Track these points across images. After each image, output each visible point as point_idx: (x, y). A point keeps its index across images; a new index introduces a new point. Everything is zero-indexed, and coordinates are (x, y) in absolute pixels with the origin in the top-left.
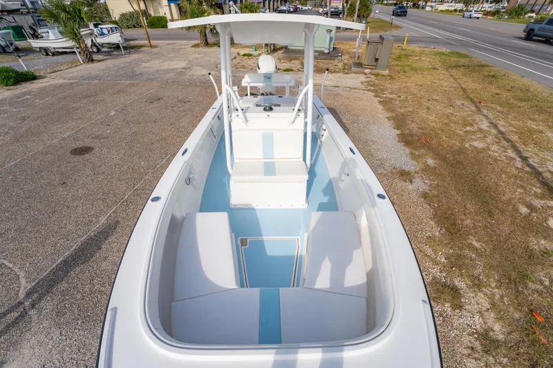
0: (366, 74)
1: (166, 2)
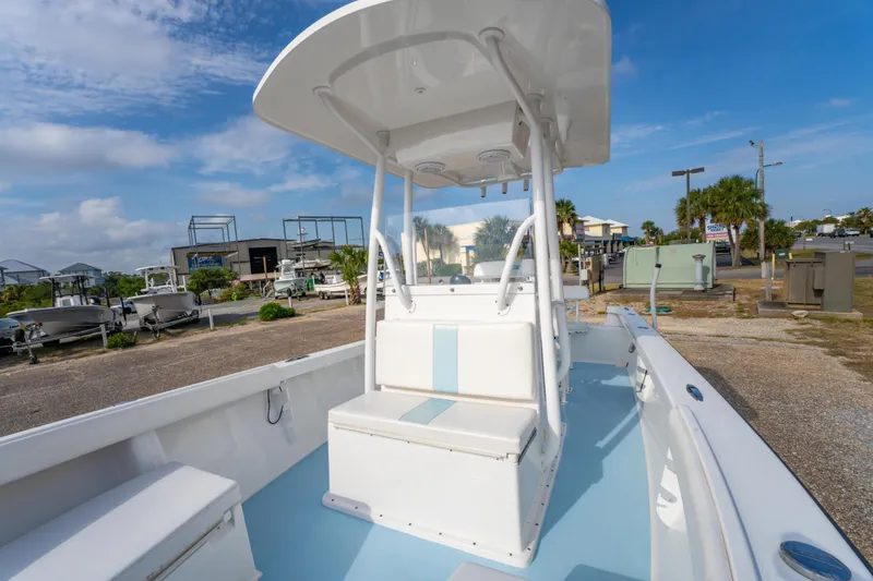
0: (796, 318)
1: (464, 250)
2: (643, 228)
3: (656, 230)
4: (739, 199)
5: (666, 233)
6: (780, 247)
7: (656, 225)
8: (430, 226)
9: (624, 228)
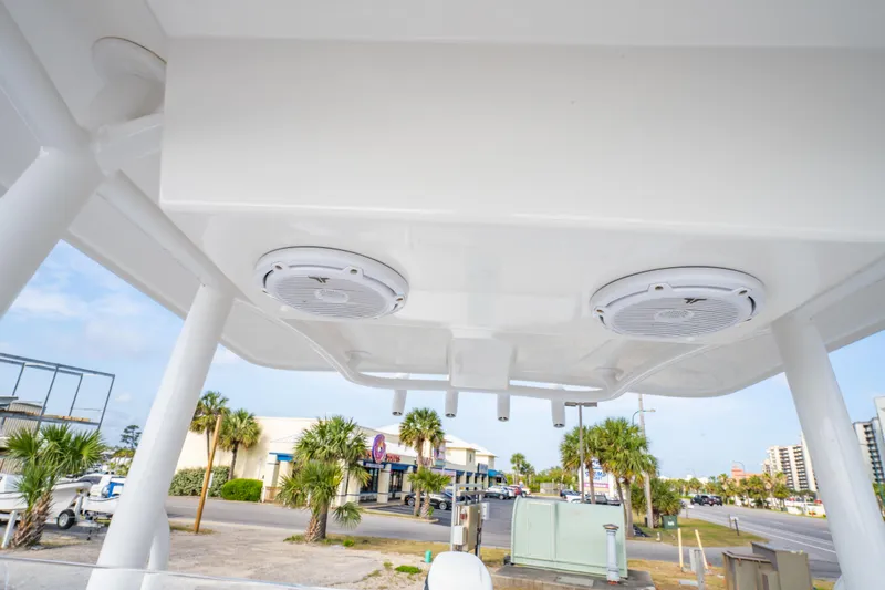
1: (273, 459)
2: (513, 462)
3: (528, 466)
4: (628, 446)
5: (537, 472)
6: (668, 514)
7: (527, 461)
8: (227, 412)
9: (492, 458)
